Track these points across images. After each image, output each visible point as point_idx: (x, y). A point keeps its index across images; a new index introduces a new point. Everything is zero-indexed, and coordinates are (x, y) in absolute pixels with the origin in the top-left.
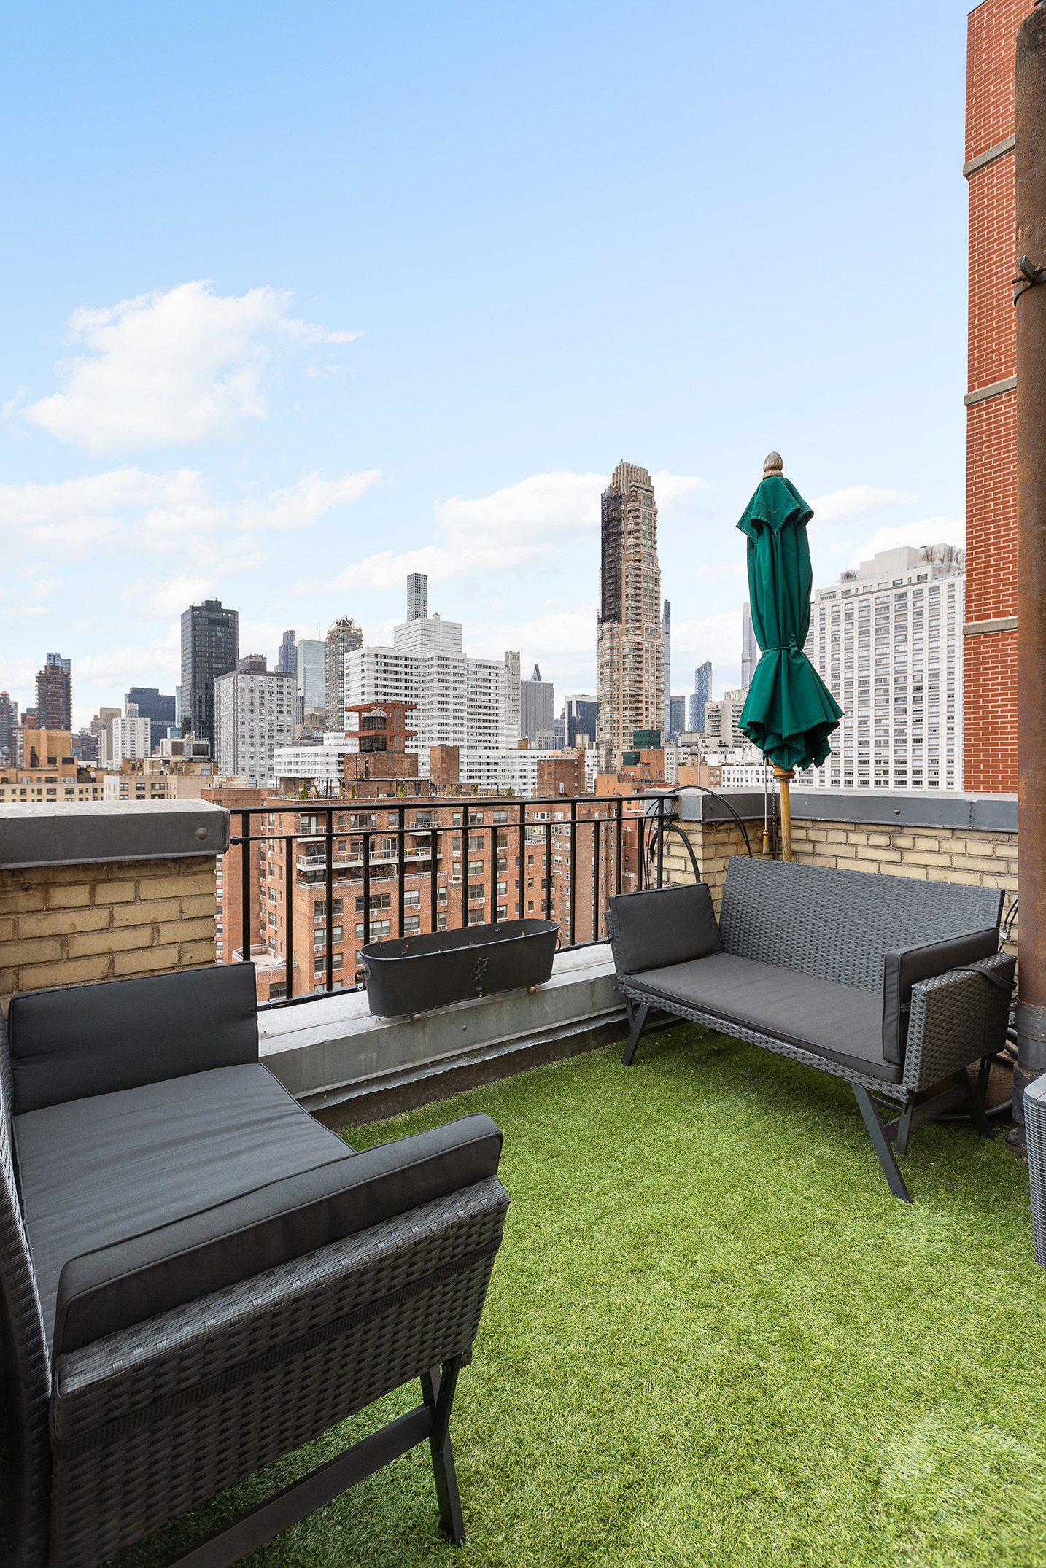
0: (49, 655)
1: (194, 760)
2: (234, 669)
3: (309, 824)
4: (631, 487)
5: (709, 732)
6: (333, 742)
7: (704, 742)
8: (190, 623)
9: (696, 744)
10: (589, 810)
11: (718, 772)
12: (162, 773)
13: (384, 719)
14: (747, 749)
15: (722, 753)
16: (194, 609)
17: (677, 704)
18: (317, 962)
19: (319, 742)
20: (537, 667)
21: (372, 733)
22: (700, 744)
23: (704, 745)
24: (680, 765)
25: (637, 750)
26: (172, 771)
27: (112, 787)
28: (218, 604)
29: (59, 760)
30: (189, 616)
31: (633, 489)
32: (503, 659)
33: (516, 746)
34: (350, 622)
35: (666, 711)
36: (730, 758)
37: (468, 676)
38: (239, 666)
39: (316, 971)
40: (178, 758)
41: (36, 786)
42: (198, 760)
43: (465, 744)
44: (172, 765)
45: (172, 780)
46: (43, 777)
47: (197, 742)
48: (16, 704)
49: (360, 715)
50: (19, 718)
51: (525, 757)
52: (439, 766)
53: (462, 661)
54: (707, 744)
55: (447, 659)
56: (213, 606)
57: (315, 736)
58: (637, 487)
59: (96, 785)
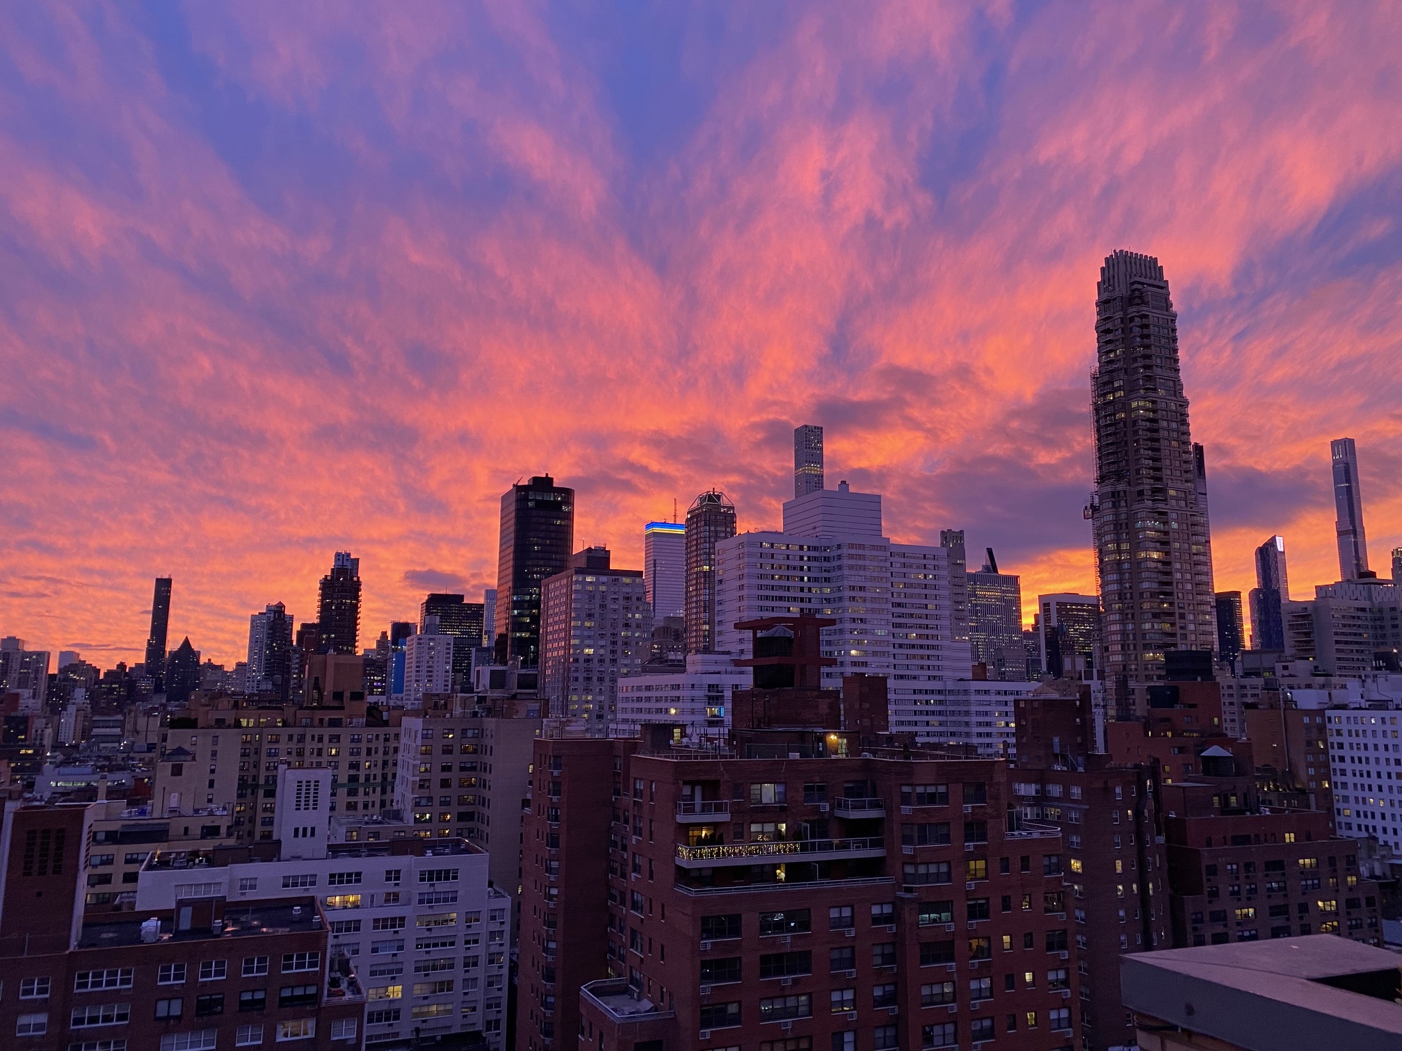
0: (338, 555)
1: (519, 697)
2: (566, 568)
3: (692, 797)
4: (1133, 284)
5: (1293, 651)
6: (699, 668)
7: (1285, 668)
8: (513, 508)
9: (1272, 670)
10: (1106, 783)
11: (1318, 720)
12: (475, 714)
13: (790, 640)
14: (1369, 681)
15: (1323, 687)
16: (518, 488)
17: (1227, 604)
18: (703, 1012)
19: (680, 667)
20: (990, 552)
21: (774, 660)
22: (1279, 671)
23: (1286, 673)
24: (1248, 706)
25: (1174, 683)
26: (490, 712)
27: (413, 734)
28: (548, 480)
29: (347, 694)
30: (513, 498)
31: (1136, 286)
32: (937, 542)
33: (970, 675)
34: (718, 497)
35: (1212, 618)
36: (1339, 696)
37: (892, 569)
38: (573, 565)
39: (702, 1027)
40: (497, 694)
41: (317, 731)
42: (525, 697)
43: (892, 671)
44: (489, 702)
45: (490, 723)
46: (326, 719)
47: (523, 671)
48: (292, 617)
49: (755, 634)
50: (294, 638)
51: (986, 692)
52: (857, 706)
53: (884, 548)
54: (1290, 671)
55: (862, 547)
56: (543, 483)
57: (670, 658)
58: (1143, 284)
59: (392, 731)
